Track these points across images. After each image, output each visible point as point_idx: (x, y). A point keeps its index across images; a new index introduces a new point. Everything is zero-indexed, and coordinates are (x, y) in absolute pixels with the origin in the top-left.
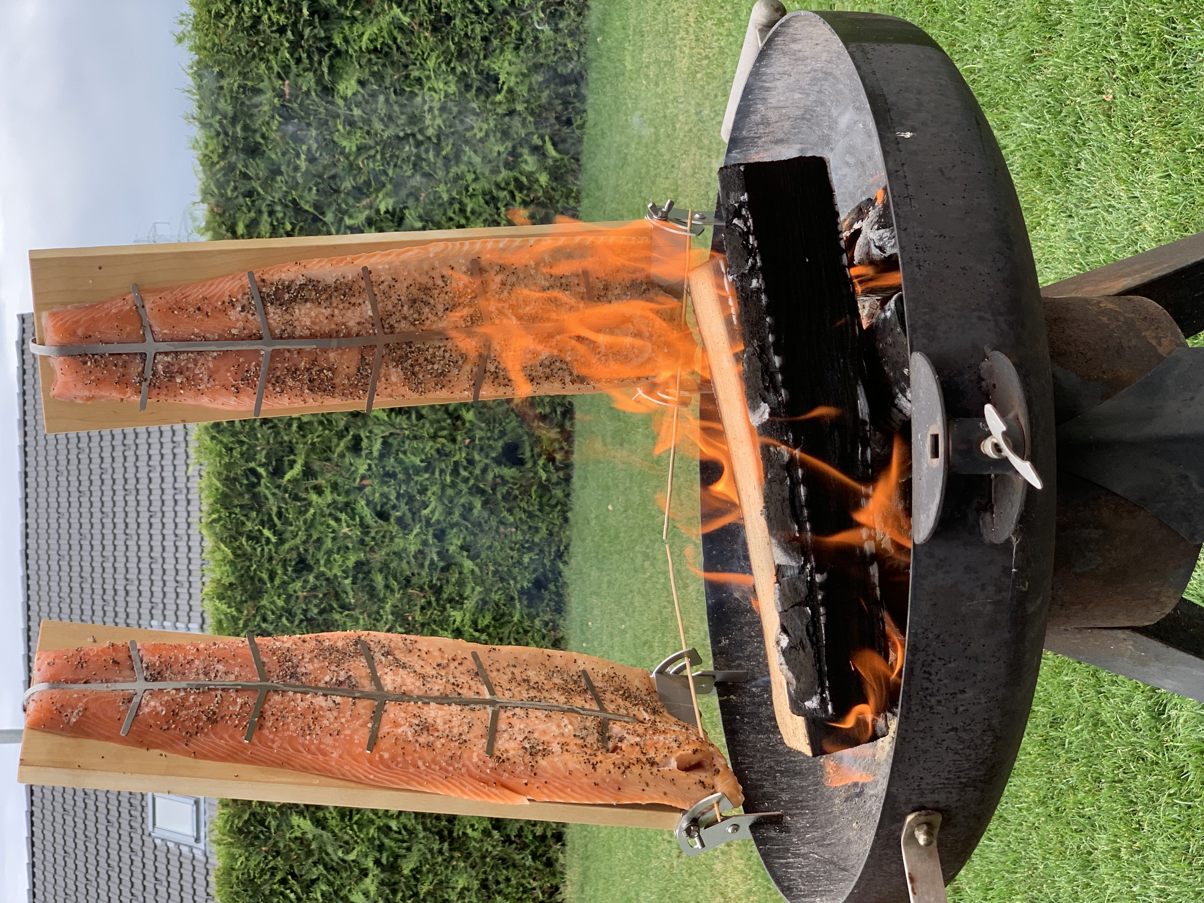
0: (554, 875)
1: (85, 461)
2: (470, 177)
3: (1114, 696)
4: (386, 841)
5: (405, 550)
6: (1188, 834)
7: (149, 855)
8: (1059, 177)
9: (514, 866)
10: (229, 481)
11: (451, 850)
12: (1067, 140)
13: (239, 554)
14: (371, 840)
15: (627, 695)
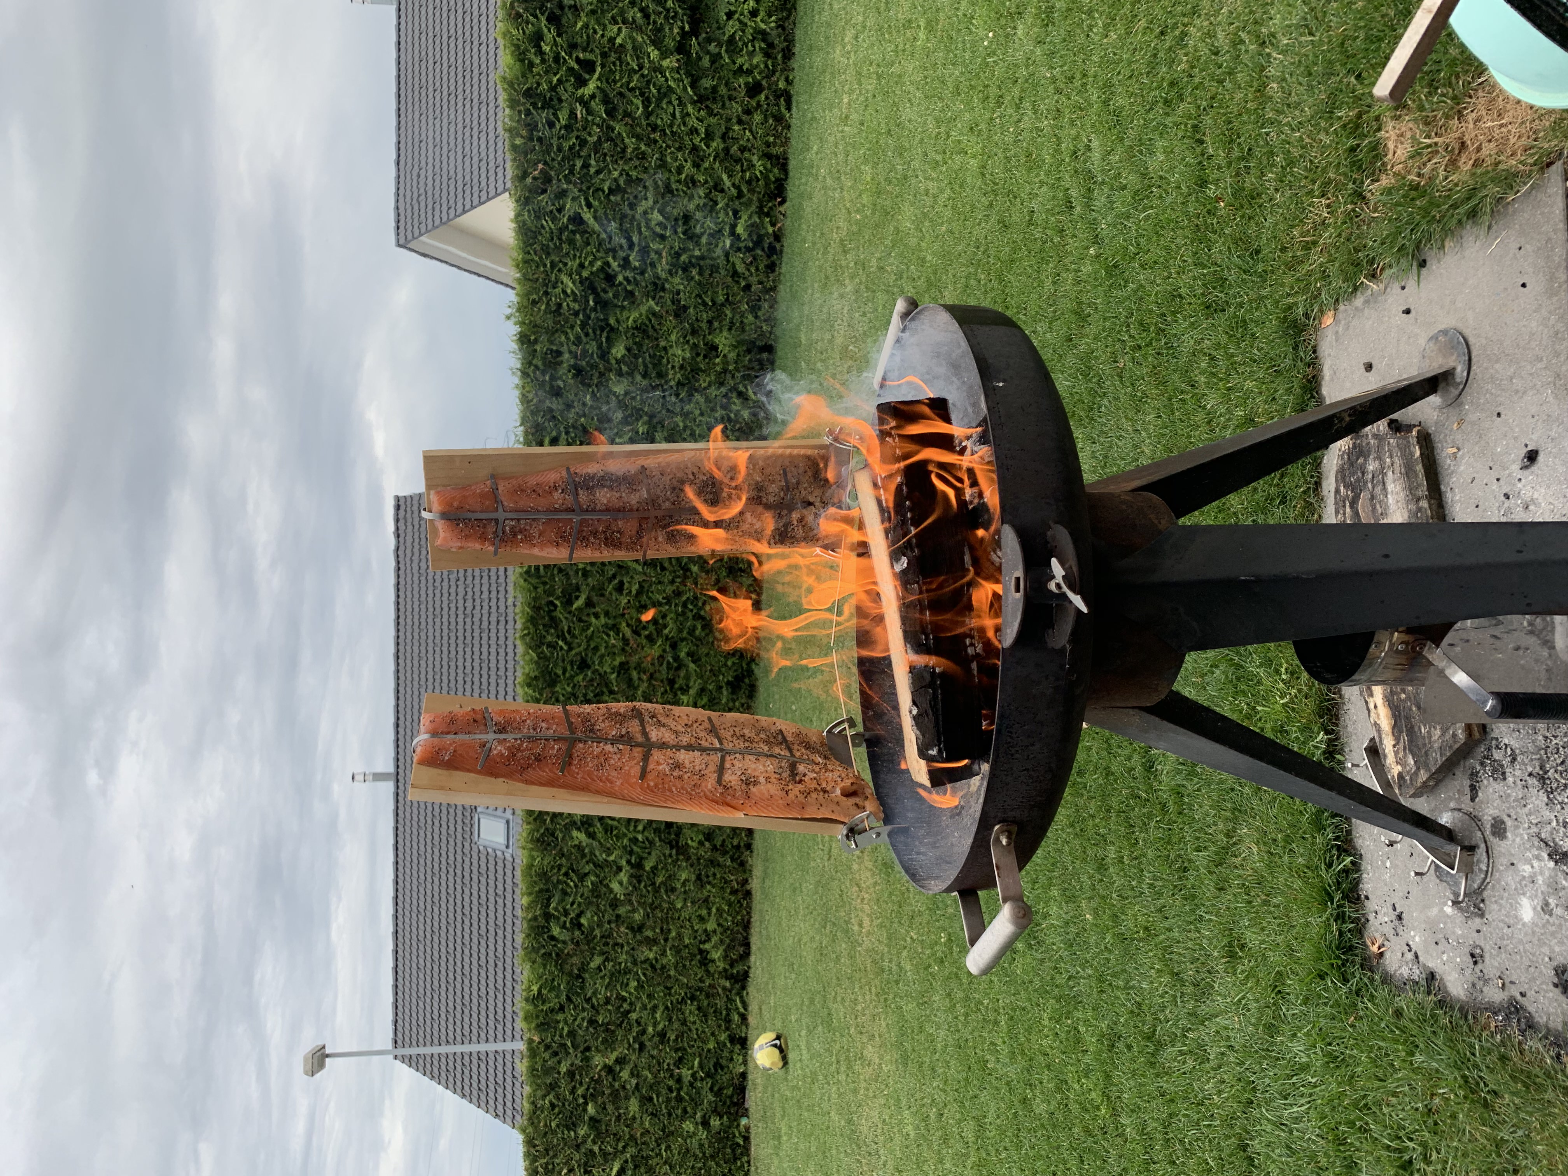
0: (745, 871)
1: (438, 595)
2: (697, 412)
3: (1120, 756)
4: (635, 848)
5: (651, 655)
6: (1169, 847)
7: (475, 856)
8: (1087, 417)
9: (719, 865)
10: (536, 609)
11: (677, 854)
12: (1092, 393)
13: (541, 656)
14: (625, 847)
15: (808, 746)
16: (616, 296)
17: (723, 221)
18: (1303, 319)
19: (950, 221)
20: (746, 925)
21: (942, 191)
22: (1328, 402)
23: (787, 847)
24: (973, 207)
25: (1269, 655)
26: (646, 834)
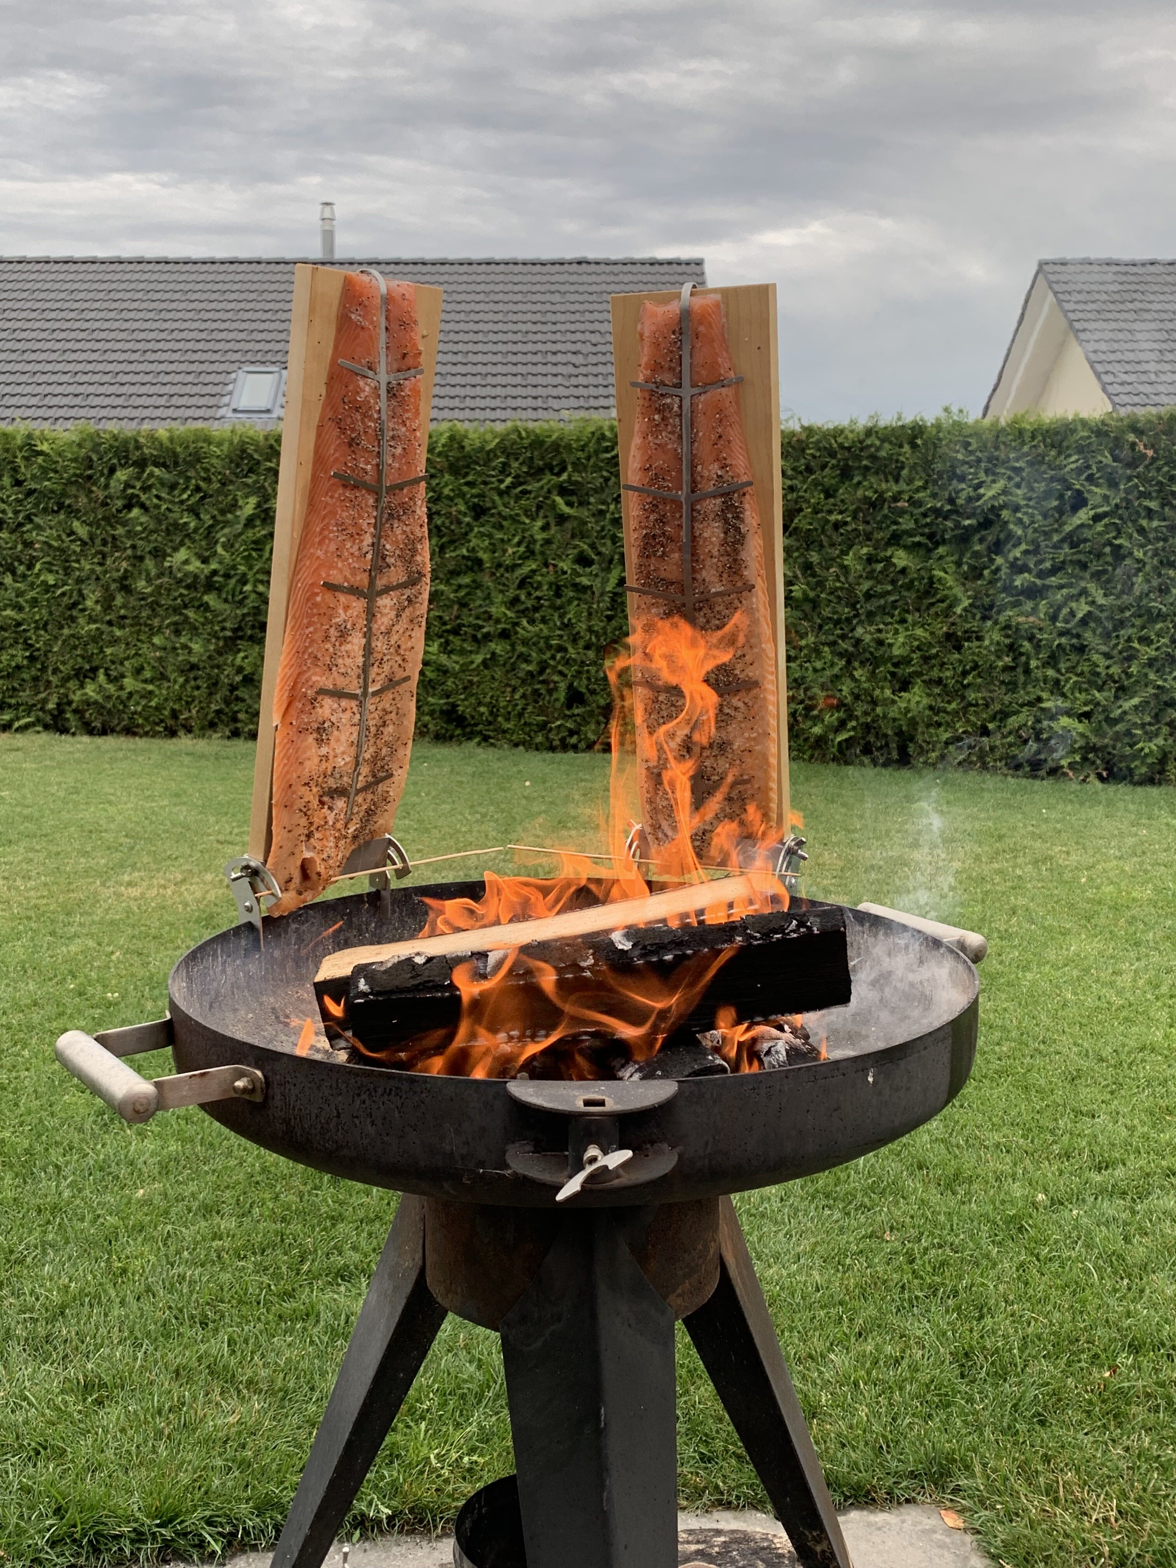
0: (202, 728)
2: (819, 665)
3: (358, 1235)
4: (233, 581)
5: (492, 603)
6: (234, 1302)
7: (222, 367)
8: (817, 1191)
9: (211, 694)
10: (556, 447)
11: (226, 639)
12: (849, 1197)
13: (490, 455)
14: (234, 567)
15: (370, 813)
16: (976, 555)
17: (1076, 698)
18: (952, 1486)
19: (1079, 1004)
20: (130, 731)
21: (1120, 993)
22: (840, 1519)
23: (236, 785)
24: (1100, 1035)
25: (496, 1439)
26: (253, 596)
